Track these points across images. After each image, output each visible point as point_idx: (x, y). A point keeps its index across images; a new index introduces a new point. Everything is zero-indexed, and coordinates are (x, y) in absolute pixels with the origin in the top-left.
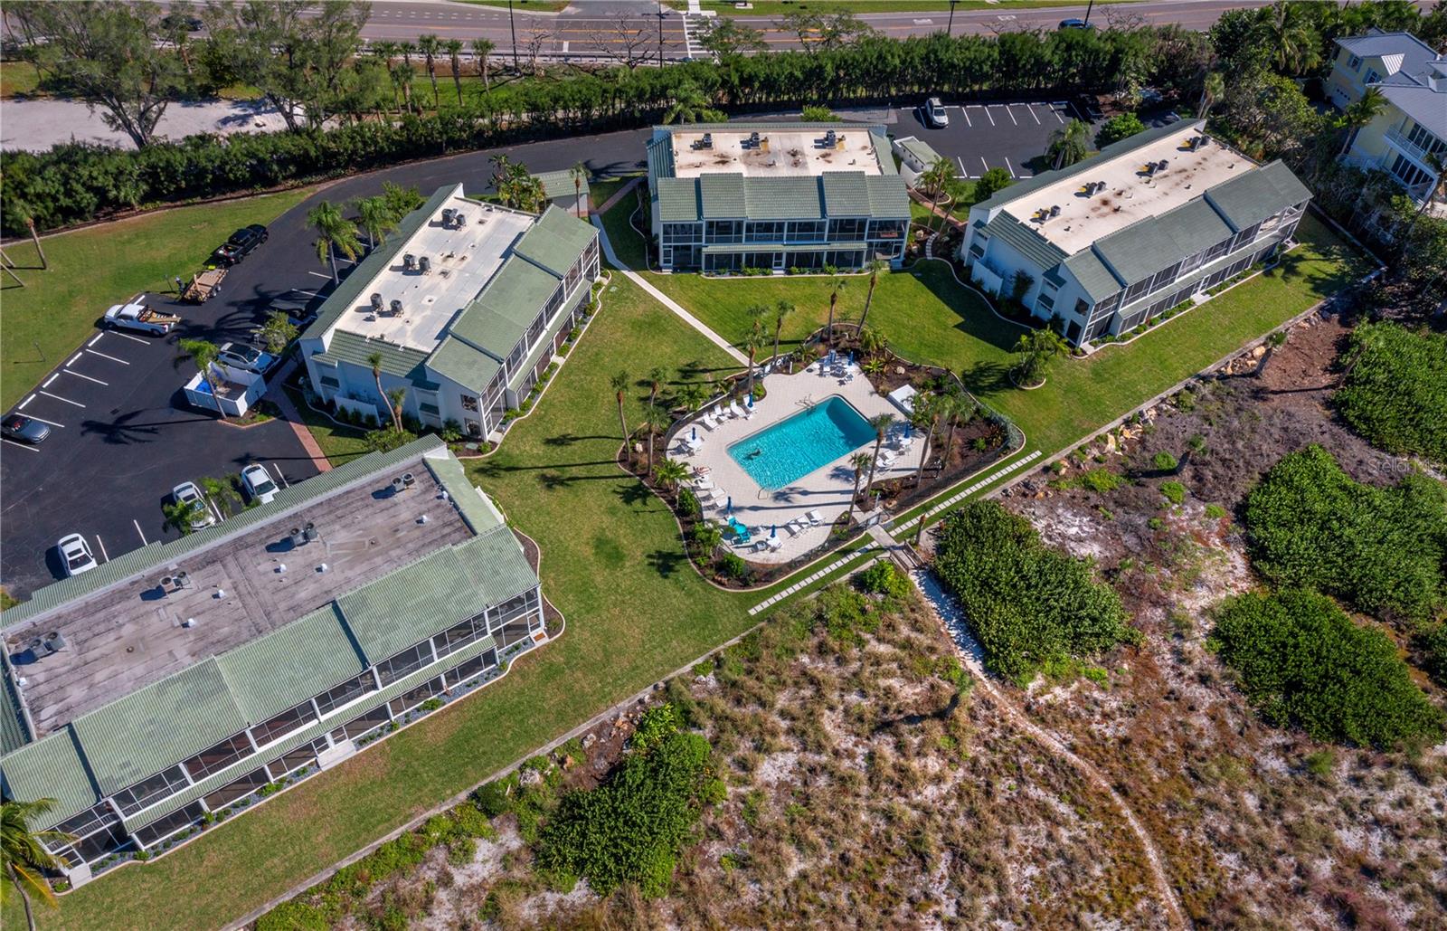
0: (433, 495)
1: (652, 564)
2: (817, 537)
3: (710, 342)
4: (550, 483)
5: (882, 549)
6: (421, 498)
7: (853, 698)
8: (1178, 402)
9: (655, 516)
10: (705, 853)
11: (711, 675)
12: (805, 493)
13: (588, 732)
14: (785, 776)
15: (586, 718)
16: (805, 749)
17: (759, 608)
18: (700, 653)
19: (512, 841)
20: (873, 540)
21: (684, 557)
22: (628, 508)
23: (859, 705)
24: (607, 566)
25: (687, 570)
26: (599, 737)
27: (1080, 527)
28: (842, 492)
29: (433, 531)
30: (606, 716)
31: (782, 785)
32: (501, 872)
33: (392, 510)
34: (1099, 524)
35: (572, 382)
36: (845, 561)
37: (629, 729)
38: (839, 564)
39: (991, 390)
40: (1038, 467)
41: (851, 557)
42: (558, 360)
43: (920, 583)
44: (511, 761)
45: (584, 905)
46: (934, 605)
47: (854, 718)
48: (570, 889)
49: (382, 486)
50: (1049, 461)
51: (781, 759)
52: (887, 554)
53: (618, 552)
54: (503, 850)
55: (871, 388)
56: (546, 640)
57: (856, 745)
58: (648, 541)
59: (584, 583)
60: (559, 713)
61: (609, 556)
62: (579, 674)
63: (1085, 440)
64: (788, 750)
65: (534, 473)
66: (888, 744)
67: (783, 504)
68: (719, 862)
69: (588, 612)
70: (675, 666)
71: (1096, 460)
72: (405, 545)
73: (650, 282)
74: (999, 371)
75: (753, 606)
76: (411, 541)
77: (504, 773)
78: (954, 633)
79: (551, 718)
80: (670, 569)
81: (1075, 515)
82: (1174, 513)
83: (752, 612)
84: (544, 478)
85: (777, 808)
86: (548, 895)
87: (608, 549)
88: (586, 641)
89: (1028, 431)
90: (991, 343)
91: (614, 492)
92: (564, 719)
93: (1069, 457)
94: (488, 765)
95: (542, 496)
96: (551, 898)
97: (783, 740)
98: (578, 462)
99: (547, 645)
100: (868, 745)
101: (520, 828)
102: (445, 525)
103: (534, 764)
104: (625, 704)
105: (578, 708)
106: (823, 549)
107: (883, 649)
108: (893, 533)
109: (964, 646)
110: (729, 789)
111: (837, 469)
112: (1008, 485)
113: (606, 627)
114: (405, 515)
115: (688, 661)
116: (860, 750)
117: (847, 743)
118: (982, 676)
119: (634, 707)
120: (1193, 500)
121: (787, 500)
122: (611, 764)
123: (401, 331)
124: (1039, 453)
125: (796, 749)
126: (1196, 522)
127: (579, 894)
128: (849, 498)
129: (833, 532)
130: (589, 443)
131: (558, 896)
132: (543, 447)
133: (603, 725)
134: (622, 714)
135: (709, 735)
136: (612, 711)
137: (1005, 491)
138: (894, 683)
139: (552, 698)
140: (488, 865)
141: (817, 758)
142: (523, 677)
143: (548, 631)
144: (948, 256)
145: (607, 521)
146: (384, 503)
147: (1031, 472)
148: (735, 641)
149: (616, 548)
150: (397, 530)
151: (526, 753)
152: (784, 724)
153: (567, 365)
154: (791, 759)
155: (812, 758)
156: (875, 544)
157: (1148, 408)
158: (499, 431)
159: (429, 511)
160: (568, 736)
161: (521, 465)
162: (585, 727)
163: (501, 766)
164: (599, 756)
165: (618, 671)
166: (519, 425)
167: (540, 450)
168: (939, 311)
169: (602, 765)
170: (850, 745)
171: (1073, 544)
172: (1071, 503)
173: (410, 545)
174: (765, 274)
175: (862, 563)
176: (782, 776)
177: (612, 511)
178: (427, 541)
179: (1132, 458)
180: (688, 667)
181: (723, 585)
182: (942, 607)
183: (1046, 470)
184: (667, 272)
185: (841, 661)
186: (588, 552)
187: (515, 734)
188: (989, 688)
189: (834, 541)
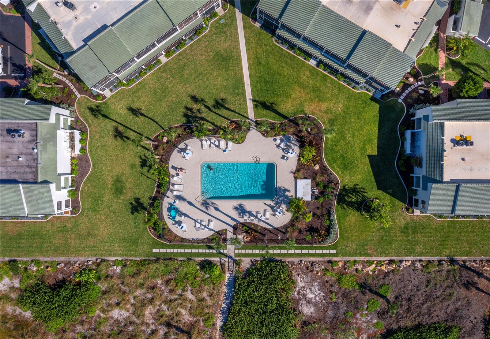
0: (31, 146)
1: (131, 203)
2: (205, 234)
3: (244, 90)
4: (118, 134)
5: (226, 255)
6: (26, 145)
7: (164, 307)
8: (426, 266)
9: (149, 180)
10: (76, 327)
11: (120, 267)
12: (217, 209)
13: (62, 262)
14: (120, 319)
15: (65, 255)
16: (133, 314)
17: (158, 251)
18: (123, 255)
19: (17, 283)
20: (226, 249)
21: (145, 209)
22: (139, 169)
23: (165, 311)
24: (113, 194)
25: (143, 216)
26: (65, 266)
27: (316, 296)
28: (232, 219)
29: (22, 166)
30: (72, 259)
31: (117, 321)
32: (8, 291)
33: (11, 144)
34: (325, 299)
35: (162, 77)
36: (207, 251)
37: (77, 270)
38: (204, 251)
39: (348, 205)
40: (327, 259)
41: (211, 251)
42: (163, 59)
43: (228, 279)
44: (29, 256)
45: (28, 318)
46: (226, 290)
47: (159, 315)
48: (26, 311)
49: (13, 127)
50: (335, 259)
51: (123, 312)
52: (226, 259)
53: (122, 190)
54: (12, 285)
55: (294, 169)
56: (69, 215)
57: (152, 324)
58: (137, 191)
59: (99, 197)
60: (57, 247)
61: (117, 189)
62: (73, 236)
63: (362, 259)
64: (128, 311)
65: (114, 124)
66: (164, 331)
67: (203, 208)
68: (78, 333)
69: (93, 211)
70: (110, 255)
71: (356, 270)
72: (7, 167)
73: (245, 28)
74: (364, 196)
75: (156, 248)
76: (10, 166)
77: (25, 259)
78: (224, 305)
79: (53, 248)
80: (137, 211)
81: (319, 290)
82: (362, 314)
83: (154, 251)
84: (116, 130)
85: (109, 328)
86: (18, 309)
87: (118, 185)
88: (84, 223)
89: (342, 237)
90: (375, 178)
91: (140, 157)
92: (57, 251)
93: (346, 262)
94: (22, 252)
95: (110, 139)
96: (18, 311)
97: (128, 306)
98: (136, 129)
99: (69, 217)
100: (156, 326)
101: (21, 281)
102: (29, 167)
103: (37, 262)
104: (82, 259)
105: (64, 249)
106: (202, 241)
107: (190, 296)
108: (237, 251)
109: (223, 313)
110: (98, 312)
111: (240, 205)
112: (304, 259)
113: (95, 222)
114: (15, 151)
115: (116, 256)
116: (153, 327)
117: (151, 321)
118: (218, 328)
119: (85, 262)
120: (376, 315)
121: (207, 208)
122: (64, 278)
123: (68, 24)
124: (335, 252)
125: (131, 312)
126: (365, 325)
127: (28, 314)
128: (233, 223)
129: (213, 235)
130: (147, 121)
131: (21, 311)
132: (126, 111)
133: (69, 262)
134: (78, 263)
135: (104, 289)
136: (76, 259)
137: (301, 261)
138: (183, 311)
139: (58, 241)
140: (5, 287)
141: (136, 319)
142: (52, 225)
143: (72, 212)
144: (410, 106)
145: (127, 171)
146: (9, 138)
147: (321, 259)
148: (138, 259)
149: (122, 187)
150: (8, 157)
151: (36, 256)
152: (133, 301)
153: (166, 65)
154: (127, 314)
155: (134, 318)
156: (225, 251)
157: (408, 261)
158: (111, 90)
159: (26, 154)
160: (55, 259)
161: (111, 116)
162: (62, 259)
163: (25, 255)
164: (61, 273)
165: (88, 244)
166: (122, 92)
167: (124, 111)
168: (370, 141)
169: (60, 277)
170: (150, 322)
171: (304, 302)
172: (324, 284)
173: (9, 169)
174: (305, 59)
175: (213, 257)
176: (119, 318)
177: (132, 166)
178: (17, 171)
179: (373, 279)
180: (114, 259)
181: (151, 232)
182: (228, 293)
183: (330, 262)
184: (258, 25)
185: (171, 291)
186: (110, 182)
187: (37, 247)
188: (217, 334)
189: (209, 240)
